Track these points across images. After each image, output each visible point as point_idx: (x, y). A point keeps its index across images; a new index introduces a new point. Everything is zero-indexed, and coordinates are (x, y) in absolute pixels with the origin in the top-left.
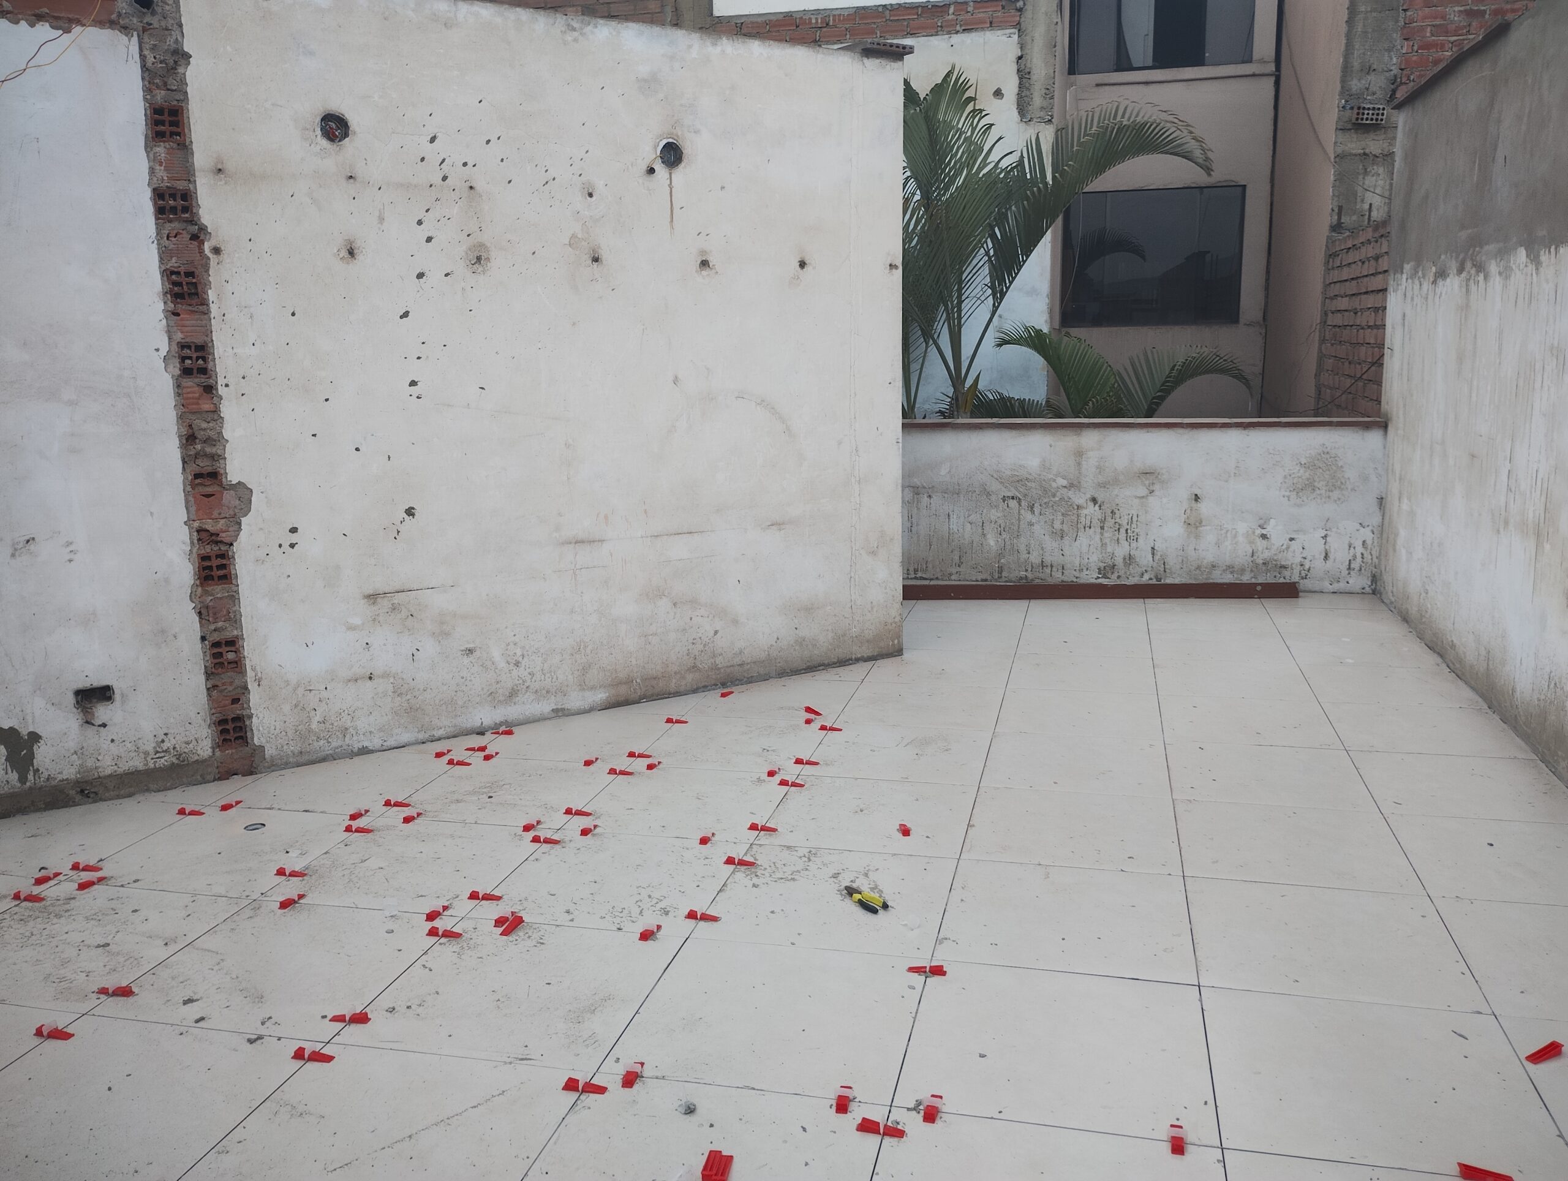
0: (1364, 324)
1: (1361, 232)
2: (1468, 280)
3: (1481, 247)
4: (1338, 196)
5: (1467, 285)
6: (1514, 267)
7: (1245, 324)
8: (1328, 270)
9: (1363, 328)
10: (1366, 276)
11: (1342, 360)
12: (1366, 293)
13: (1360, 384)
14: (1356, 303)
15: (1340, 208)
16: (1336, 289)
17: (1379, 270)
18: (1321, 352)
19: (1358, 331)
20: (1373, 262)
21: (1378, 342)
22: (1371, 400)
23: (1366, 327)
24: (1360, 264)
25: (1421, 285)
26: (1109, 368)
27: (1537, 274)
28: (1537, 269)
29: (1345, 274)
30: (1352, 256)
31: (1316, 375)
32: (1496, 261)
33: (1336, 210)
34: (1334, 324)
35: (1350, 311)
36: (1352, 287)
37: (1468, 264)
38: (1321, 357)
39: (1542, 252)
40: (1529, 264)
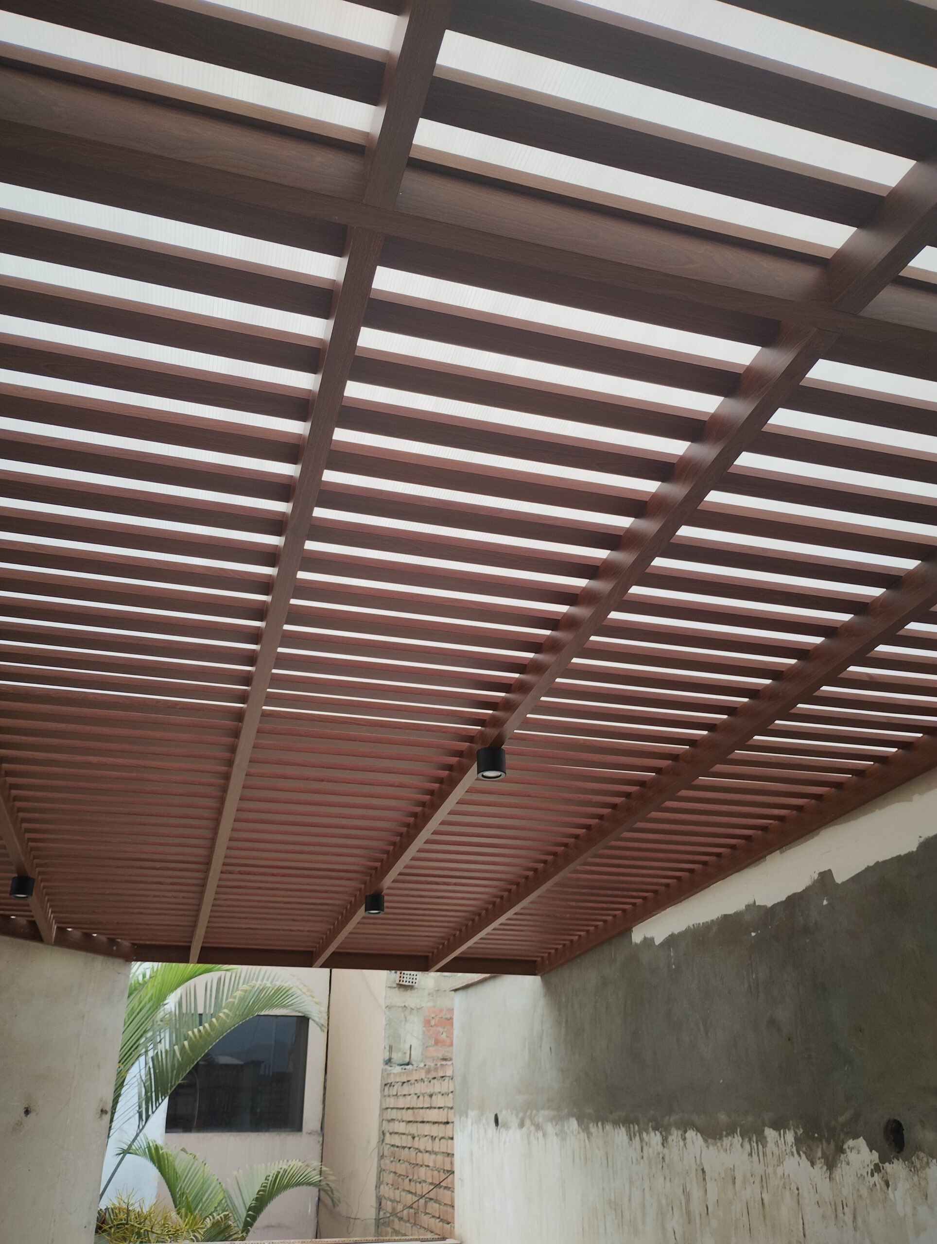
0: (422, 1148)
2: (529, 1135)
4: (389, 1037)
6: (568, 1132)
7: (307, 1133)
8: (384, 1096)
9: (420, 1152)
10: (422, 1108)
11: (402, 1177)
12: (423, 1122)
13: (422, 1201)
14: (413, 1129)
15: (391, 1047)
16: (393, 1114)
17: (433, 1105)
18: (380, 1166)
19: (417, 1153)
20: (427, 1098)
21: (437, 1167)
22: (433, 1217)
24: (416, 1097)
25: (485, 1131)
27: (589, 1141)
28: (588, 1138)
29: (401, 1102)
30: (406, 1089)
31: (376, 1187)
32: (552, 1124)
33: (388, 1048)
34: (393, 1143)
35: (408, 1135)
36: (409, 1115)
37: (528, 1122)
38: (381, 1171)
39: (591, 1125)
40: (581, 1132)
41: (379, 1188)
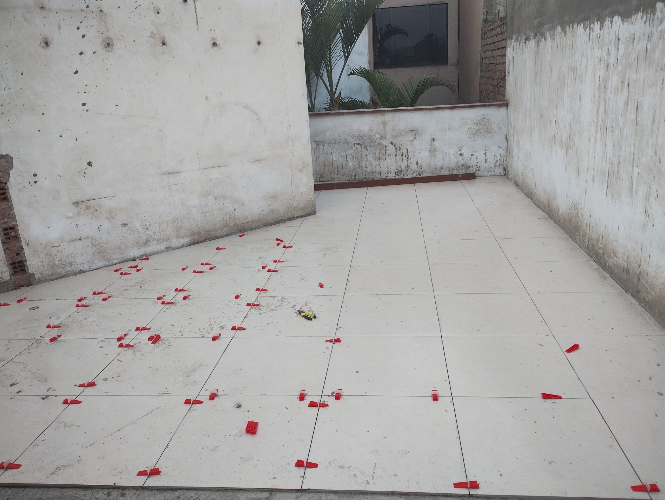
0: (498, 62)
1: (495, 22)
2: (538, 41)
3: (543, 27)
4: (486, 7)
5: (538, 43)
6: (556, 34)
7: (450, 65)
8: (483, 39)
9: (497, 64)
10: (498, 41)
11: (490, 78)
12: (498, 49)
13: (497, 88)
14: (494, 53)
15: (487, 12)
16: (486, 48)
17: (503, 39)
18: (481, 76)
19: (495, 66)
20: (500, 35)
21: (504, 70)
22: (502, 95)
23: (498, 64)
24: (495, 36)
25: (520, 44)
26: (396, 87)
27: (565, 37)
28: (565, 35)
29: (490, 41)
30: (492, 33)
31: (479, 85)
32: (549, 32)
33: (485, 13)
34: (486, 63)
35: (492, 57)
36: (492, 47)
37: (538, 34)
38: (481, 78)
39: (567, 27)
40: (562, 33)
41: (481, 85)
